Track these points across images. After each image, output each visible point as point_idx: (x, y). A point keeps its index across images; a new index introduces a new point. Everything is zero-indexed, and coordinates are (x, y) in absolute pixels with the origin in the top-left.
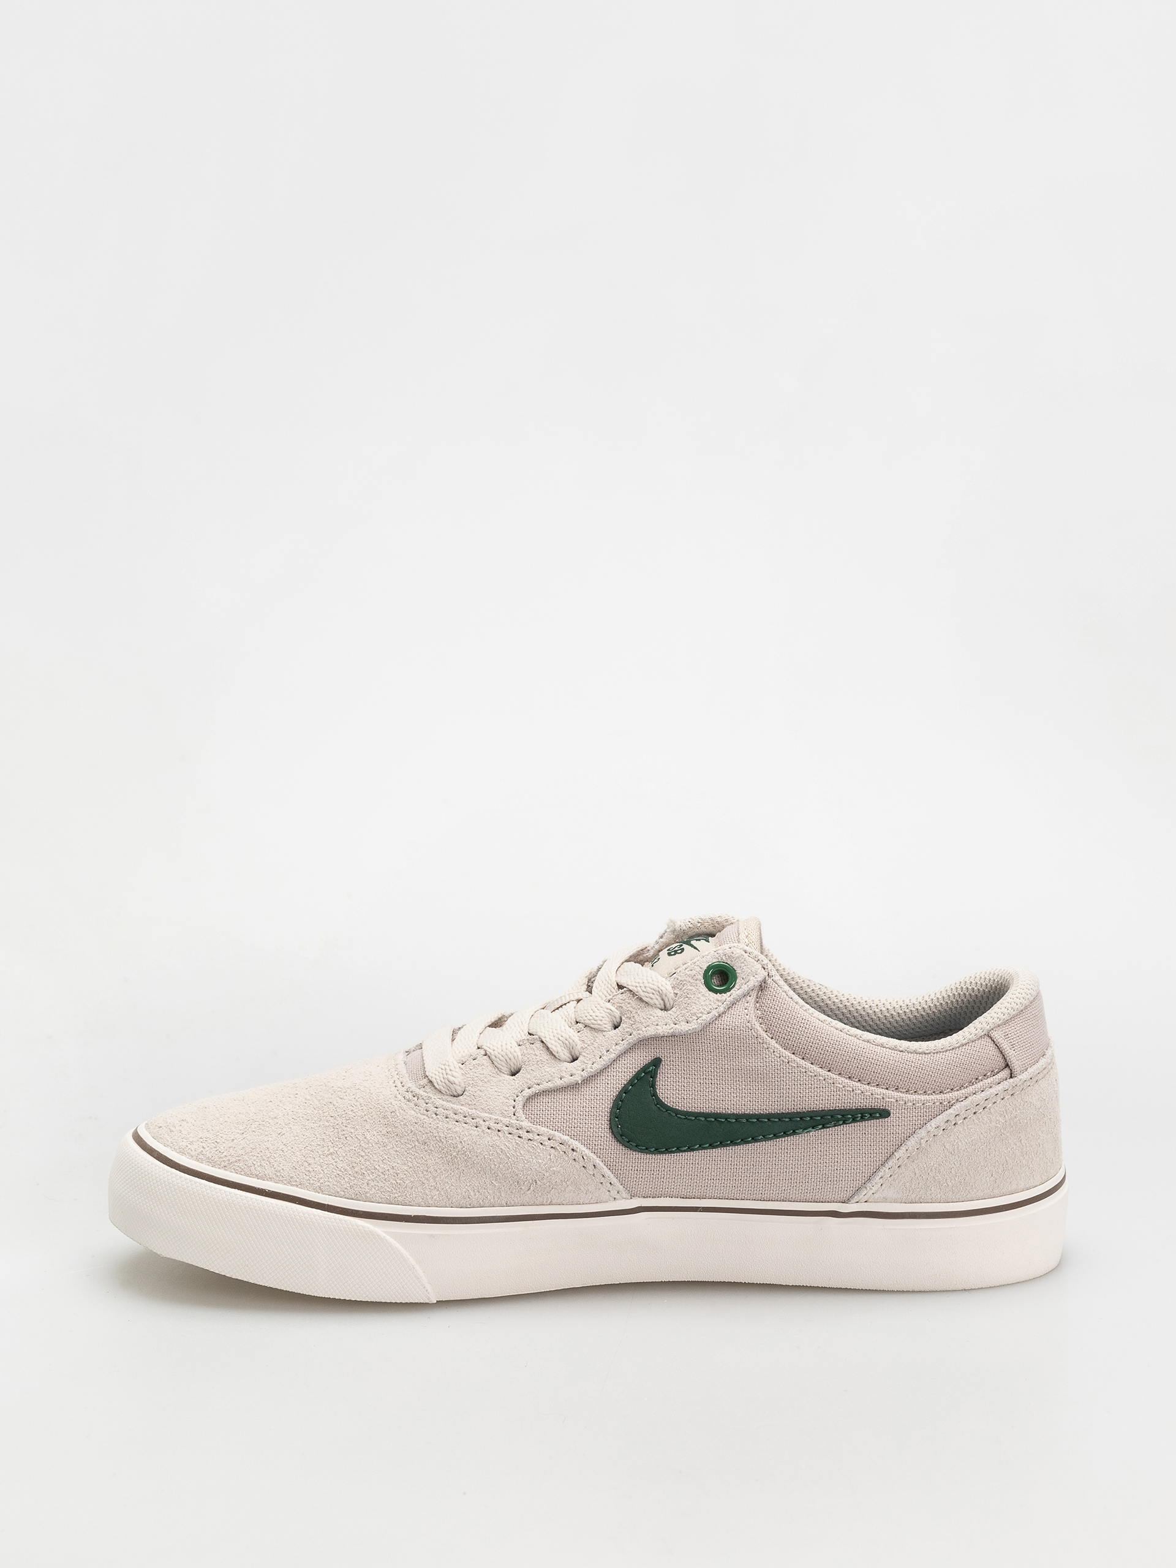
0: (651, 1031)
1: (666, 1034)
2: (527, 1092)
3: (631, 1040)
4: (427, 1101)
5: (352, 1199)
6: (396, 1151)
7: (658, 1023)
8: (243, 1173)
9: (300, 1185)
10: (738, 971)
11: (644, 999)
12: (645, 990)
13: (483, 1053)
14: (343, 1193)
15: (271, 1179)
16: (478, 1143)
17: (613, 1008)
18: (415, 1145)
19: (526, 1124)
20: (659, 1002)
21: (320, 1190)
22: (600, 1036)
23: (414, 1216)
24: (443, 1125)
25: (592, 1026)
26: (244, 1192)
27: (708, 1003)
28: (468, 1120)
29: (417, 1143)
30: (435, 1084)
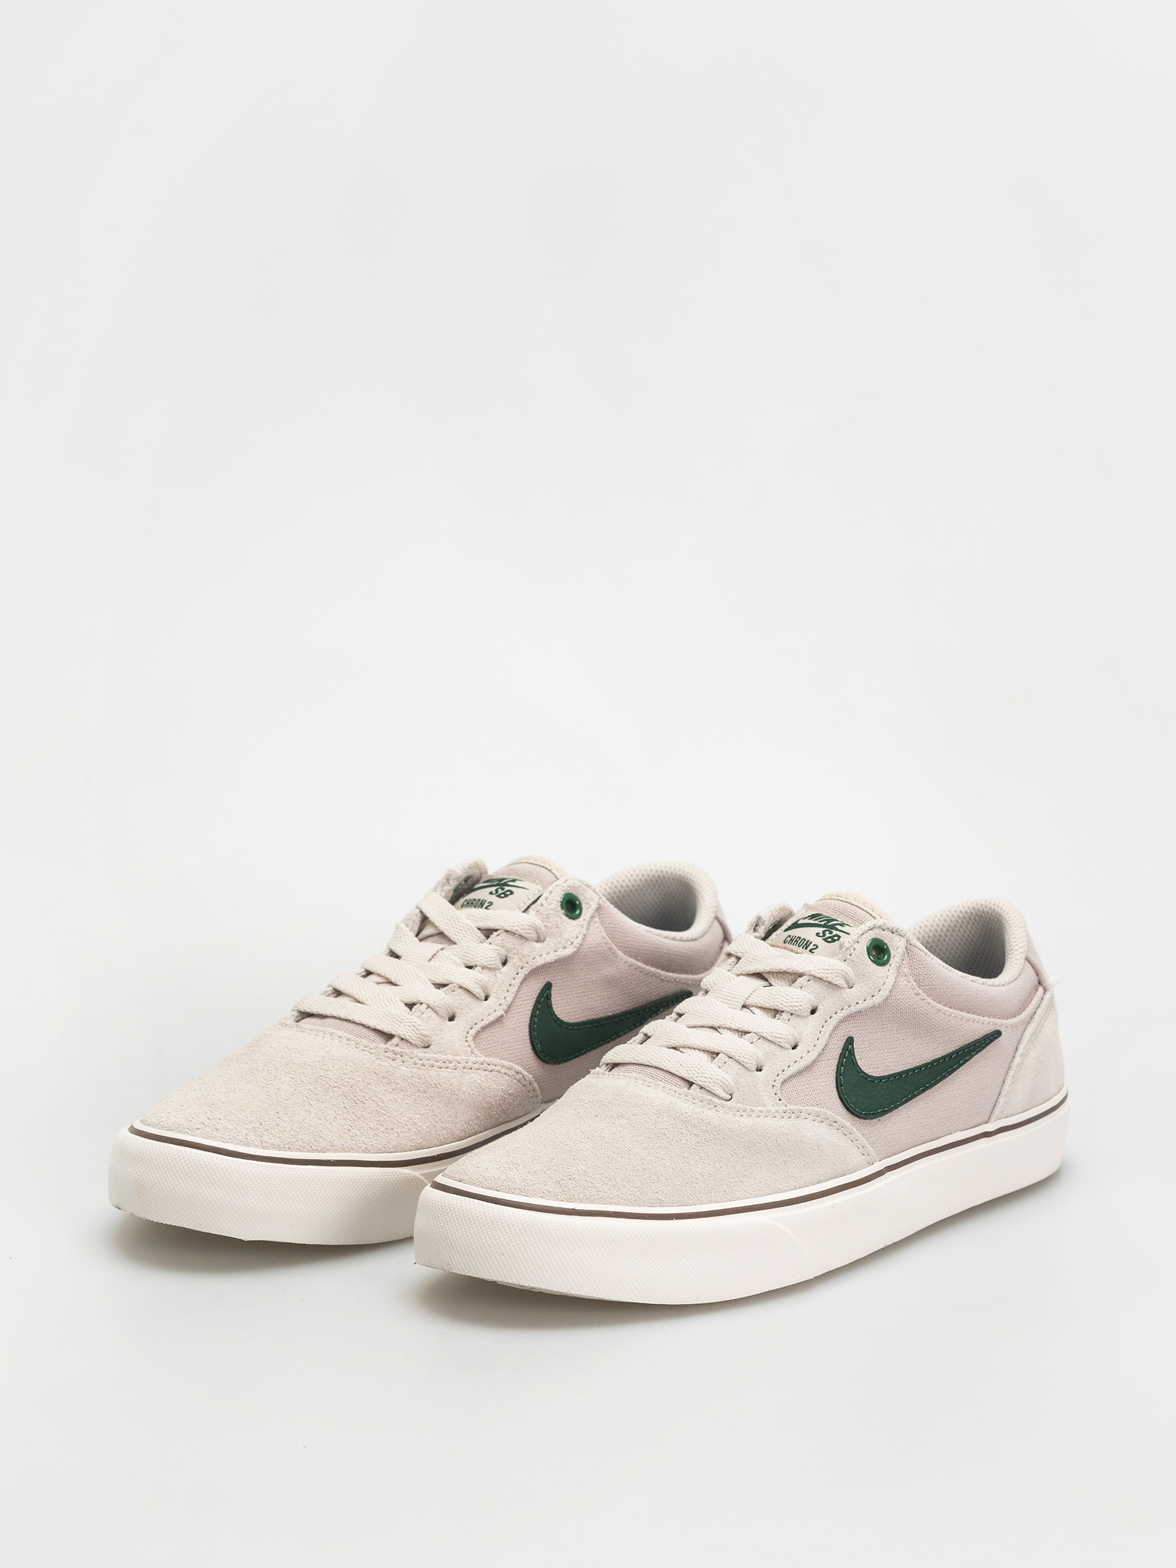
0: (540, 961)
1: (553, 961)
2: (473, 1032)
3: (526, 971)
4: (411, 1056)
5: (392, 1152)
6: (407, 1104)
7: (543, 954)
8: (306, 1150)
9: (351, 1150)
10: (581, 898)
11: (524, 935)
12: (523, 928)
13: (426, 1006)
14: (384, 1149)
15: (328, 1150)
16: (462, 1082)
17: (499, 949)
18: (419, 1095)
19: (483, 1058)
20: (534, 936)
21: (367, 1151)
22: (497, 973)
23: (437, 1155)
24: (433, 1073)
25: (490, 966)
26: (317, 1166)
27: (572, 928)
28: (447, 1064)
29: (420, 1094)
30: (411, 1041)
